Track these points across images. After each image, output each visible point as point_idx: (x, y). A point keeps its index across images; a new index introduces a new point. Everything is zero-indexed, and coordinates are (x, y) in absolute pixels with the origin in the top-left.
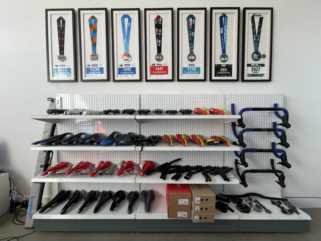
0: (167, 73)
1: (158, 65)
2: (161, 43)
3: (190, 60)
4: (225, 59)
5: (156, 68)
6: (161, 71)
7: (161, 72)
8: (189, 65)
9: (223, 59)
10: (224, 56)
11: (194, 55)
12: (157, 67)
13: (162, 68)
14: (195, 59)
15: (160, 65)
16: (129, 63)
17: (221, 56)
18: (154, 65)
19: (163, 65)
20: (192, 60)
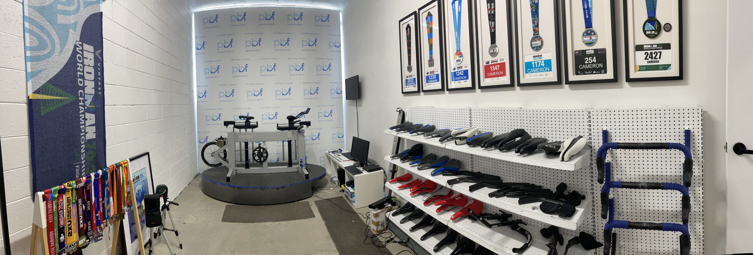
0: (504, 74)
1: (493, 63)
2: (495, 27)
3: (535, 49)
4: (591, 38)
5: (491, 67)
6: (497, 71)
7: (497, 73)
8: (534, 57)
9: (587, 39)
10: (589, 32)
11: (540, 38)
12: (492, 65)
13: (497, 67)
14: (542, 44)
15: (496, 63)
16: (461, 65)
17: (584, 33)
18: (488, 62)
19: (499, 62)
20: (537, 47)
